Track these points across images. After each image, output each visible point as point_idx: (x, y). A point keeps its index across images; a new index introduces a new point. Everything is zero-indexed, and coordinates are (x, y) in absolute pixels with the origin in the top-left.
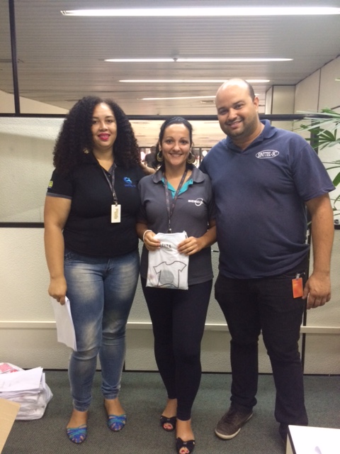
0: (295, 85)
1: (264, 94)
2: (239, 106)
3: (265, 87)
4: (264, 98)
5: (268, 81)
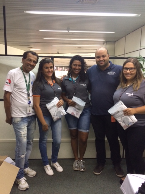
1: (102, 45)
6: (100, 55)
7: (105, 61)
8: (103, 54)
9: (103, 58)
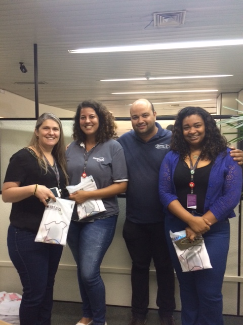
0: (238, 93)
1: (216, 100)
2: (146, 116)
3: (216, 95)
4: (216, 102)
5: (217, 90)
6: (138, 114)
7: (147, 124)
8: (144, 112)
9: (144, 119)
